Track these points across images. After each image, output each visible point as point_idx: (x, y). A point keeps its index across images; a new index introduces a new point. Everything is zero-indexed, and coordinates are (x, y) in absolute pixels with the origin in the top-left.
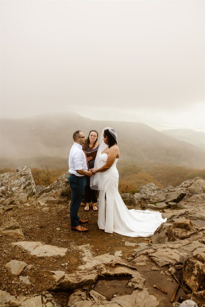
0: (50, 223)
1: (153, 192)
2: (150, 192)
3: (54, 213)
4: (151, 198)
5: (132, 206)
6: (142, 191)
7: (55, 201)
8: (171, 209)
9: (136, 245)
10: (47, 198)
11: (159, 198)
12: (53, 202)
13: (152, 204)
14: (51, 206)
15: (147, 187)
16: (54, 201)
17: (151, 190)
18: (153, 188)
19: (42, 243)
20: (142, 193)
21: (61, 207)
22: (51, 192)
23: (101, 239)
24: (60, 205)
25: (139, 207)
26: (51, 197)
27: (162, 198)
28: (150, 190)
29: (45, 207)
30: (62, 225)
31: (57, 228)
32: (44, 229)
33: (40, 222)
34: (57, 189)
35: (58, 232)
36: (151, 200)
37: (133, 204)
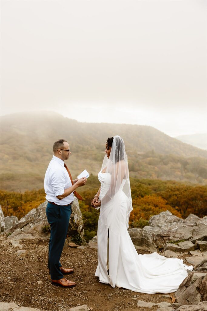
0: (28, 273)
1: (169, 224)
2: (166, 225)
3: (33, 258)
4: (171, 234)
5: (144, 246)
6: (154, 223)
7: (34, 239)
8: (200, 251)
9: (153, 306)
10: (22, 236)
11: (183, 235)
12: (31, 242)
13: (173, 244)
14: (28, 247)
15: (161, 218)
16: (33, 240)
17: (167, 221)
18: (169, 218)
19: (18, 304)
20: (155, 226)
21: (43, 249)
22: (27, 227)
23: (103, 297)
24: (41, 247)
25: (155, 248)
26: (28, 234)
27: (187, 235)
28: (165, 221)
29: (20, 249)
30: (45, 277)
31: (39, 280)
32: (20, 282)
33: (14, 272)
34: (36, 223)
35: (40, 287)
36: (170, 237)
37: (145, 243)
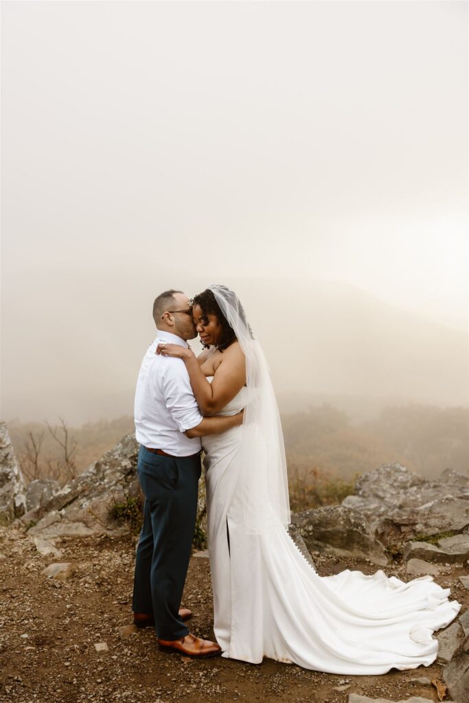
0: (72, 623)
3: (85, 582)
4: (419, 519)
5: (355, 551)
6: (367, 490)
7: (90, 536)
10: (61, 529)
11: (448, 520)
12: (83, 542)
13: (424, 543)
14: (75, 556)
15: (382, 477)
16: (87, 537)
17: (394, 483)
18: (401, 478)
20: (369, 496)
21: (110, 560)
22: (73, 508)
24: (106, 554)
25: (382, 554)
26: (77, 524)
27: (457, 520)
28: (392, 485)
29: (56, 561)
30: (114, 631)
31: (98, 642)
32: (51, 648)
33: (37, 621)
34: (96, 496)
35: (101, 660)
36: (417, 526)
37: (358, 543)
